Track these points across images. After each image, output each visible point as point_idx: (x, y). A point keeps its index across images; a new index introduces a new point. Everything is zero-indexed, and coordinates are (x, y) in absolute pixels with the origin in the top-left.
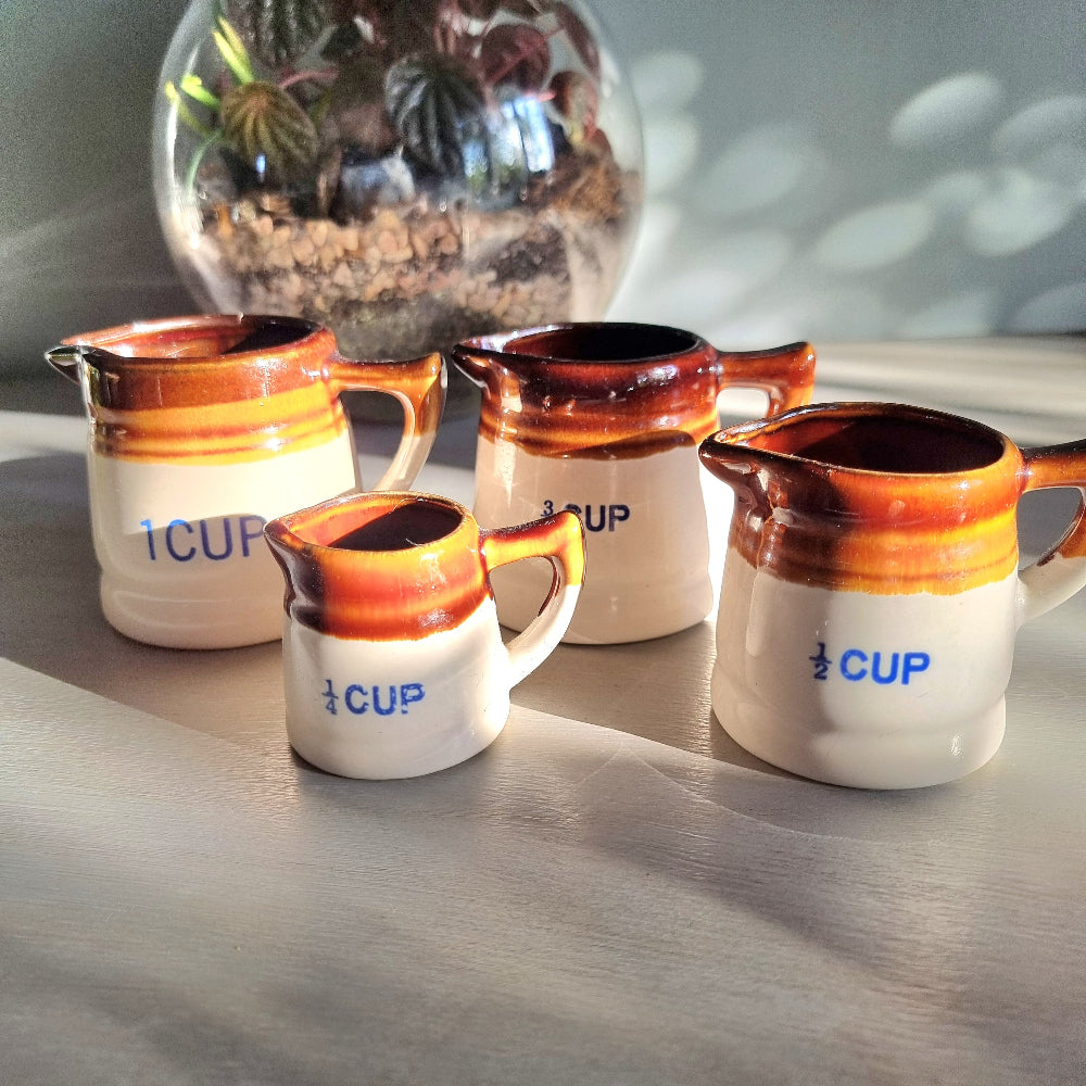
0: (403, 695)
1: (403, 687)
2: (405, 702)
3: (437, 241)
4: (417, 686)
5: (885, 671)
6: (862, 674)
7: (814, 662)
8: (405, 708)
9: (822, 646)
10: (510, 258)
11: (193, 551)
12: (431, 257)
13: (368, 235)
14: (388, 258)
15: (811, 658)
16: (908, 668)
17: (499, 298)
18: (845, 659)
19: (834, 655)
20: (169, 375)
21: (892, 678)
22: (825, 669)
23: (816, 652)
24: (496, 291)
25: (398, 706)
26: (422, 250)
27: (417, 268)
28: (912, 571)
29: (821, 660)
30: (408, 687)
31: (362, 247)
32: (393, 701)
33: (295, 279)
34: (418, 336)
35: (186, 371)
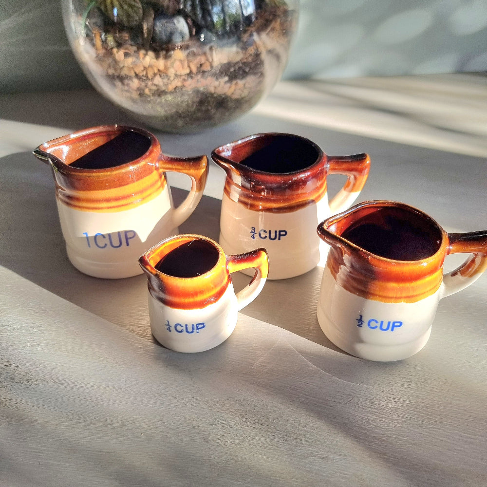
0: (197, 327)
1: (197, 324)
2: (198, 329)
3: (201, 65)
4: (203, 324)
5: (385, 327)
6: (376, 327)
7: (358, 321)
8: (198, 331)
9: (361, 316)
10: (235, 70)
11: (106, 245)
12: (198, 72)
13: (169, 63)
14: (179, 73)
15: (357, 319)
16: (394, 326)
17: (230, 87)
18: (370, 322)
19: (366, 320)
20: (91, 178)
21: (387, 329)
22: (362, 324)
23: (359, 318)
24: (228, 85)
25: (195, 330)
26: (194, 70)
27: (192, 77)
28: (399, 295)
29: (360, 321)
30: (199, 324)
31: (166, 68)
32: (193, 329)
33: (136, 81)
34: (192, 105)
35: (98, 176)
